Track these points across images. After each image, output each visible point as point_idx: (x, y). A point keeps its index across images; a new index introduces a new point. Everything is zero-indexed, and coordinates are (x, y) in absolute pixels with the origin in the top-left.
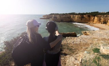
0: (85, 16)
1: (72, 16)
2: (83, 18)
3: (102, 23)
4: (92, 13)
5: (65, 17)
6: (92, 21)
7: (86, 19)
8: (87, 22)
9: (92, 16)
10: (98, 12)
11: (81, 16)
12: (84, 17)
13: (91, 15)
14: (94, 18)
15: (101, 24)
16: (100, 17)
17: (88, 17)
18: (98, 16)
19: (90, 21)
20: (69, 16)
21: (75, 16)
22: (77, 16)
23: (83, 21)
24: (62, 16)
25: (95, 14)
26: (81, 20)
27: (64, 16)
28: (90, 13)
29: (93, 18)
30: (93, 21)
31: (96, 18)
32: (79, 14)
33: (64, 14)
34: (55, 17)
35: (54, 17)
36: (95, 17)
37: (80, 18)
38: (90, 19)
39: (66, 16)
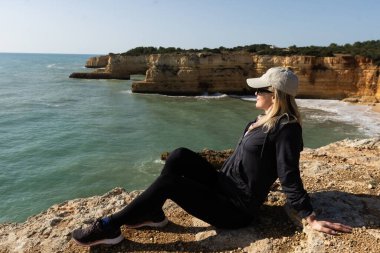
0: (328, 60)
1: (260, 62)
2: (319, 73)
4: (359, 44)
5: (223, 69)
6: (367, 90)
7: (337, 75)
8: (339, 91)
9: (364, 61)
11: (309, 64)
12: (323, 68)
13: (359, 58)
14: (378, 73)
17: (347, 66)
19: (355, 89)
20: (242, 59)
21: (275, 59)
22: (287, 60)
23: (319, 88)
24: (204, 62)
26: (312, 81)
27: (217, 61)
28: (347, 46)
29: (369, 73)
30: (374, 88)
32: (294, 51)
35: (158, 66)
37: (304, 72)
38: (355, 78)
39: (228, 64)
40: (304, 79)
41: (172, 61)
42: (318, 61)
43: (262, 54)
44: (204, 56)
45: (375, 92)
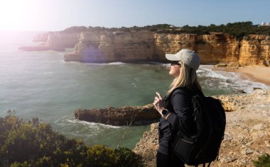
0: (206, 37)
1: (158, 38)
2: (200, 46)
3: (268, 63)
4: (230, 25)
5: (132, 43)
6: (233, 58)
7: (212, 47)
8: (214, 59)
9: (230, 38)
10: (250, 23)
11: (193, 40)
12: (203, 42)
13: (227, 35)
14: (240, 46)
15: (265, 68)
16: (260, 41)
17: (219, 41)
18: (252, 36)
20: (146, 36)
21: (169, 36)
22: (177, 37)
24: (118, 39)
25: (241, 31)
27: (128, 38)
28: (222, 26)
29: (234, 46)
30: (238, 56)
31: (245, 44)
32: (186, 29)
33: (125, 30)
34: (89, 43)
35: (83, 42)
36: (241, 40)
37: (189, 45)
38: (225, 50)
39: (136, 40)
41: (95, 38)
42: (199, 38)
43: (160, 32)
44: (118, 34)
45: (238, 59)
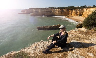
0: (64, 10)
1: (53, 10)
3: (78, 15)
4: (69, 7)
5: (47, 11)
6: (70, 15)
8: (66, 15)
10: (74, 6)
11: (61, 10)
13: (69, 9)
14: (72, 12)
16: (77, 10)
17: (67, 11)
18: (75, 9)
20: (50, 10)
21: (55, 10)
22: (57, 10)
25: (72, 8)
26: (62, 13)
27: (45, 10)
28: (67, 7)
29: (71, 12)
30: (71, 14)
31: (73, 11)
32: (59, 8)
34: (36, 12)
36: (72, 10)
37: (60, 12)
38: (69, 13)
40: (60, 13)
41: (37, 10)
42: (63, 10)
43: (53, 9)
44: (43, 9)
45: (72, 15)
